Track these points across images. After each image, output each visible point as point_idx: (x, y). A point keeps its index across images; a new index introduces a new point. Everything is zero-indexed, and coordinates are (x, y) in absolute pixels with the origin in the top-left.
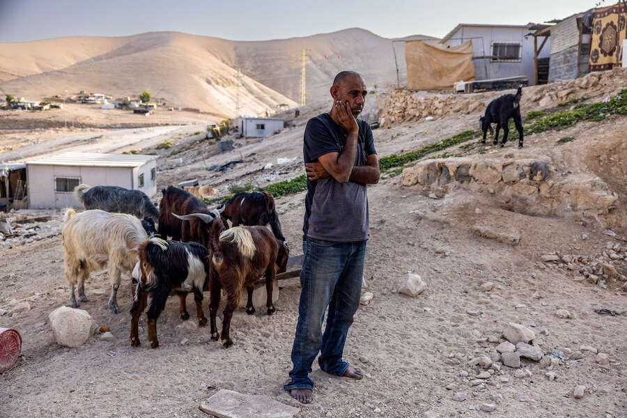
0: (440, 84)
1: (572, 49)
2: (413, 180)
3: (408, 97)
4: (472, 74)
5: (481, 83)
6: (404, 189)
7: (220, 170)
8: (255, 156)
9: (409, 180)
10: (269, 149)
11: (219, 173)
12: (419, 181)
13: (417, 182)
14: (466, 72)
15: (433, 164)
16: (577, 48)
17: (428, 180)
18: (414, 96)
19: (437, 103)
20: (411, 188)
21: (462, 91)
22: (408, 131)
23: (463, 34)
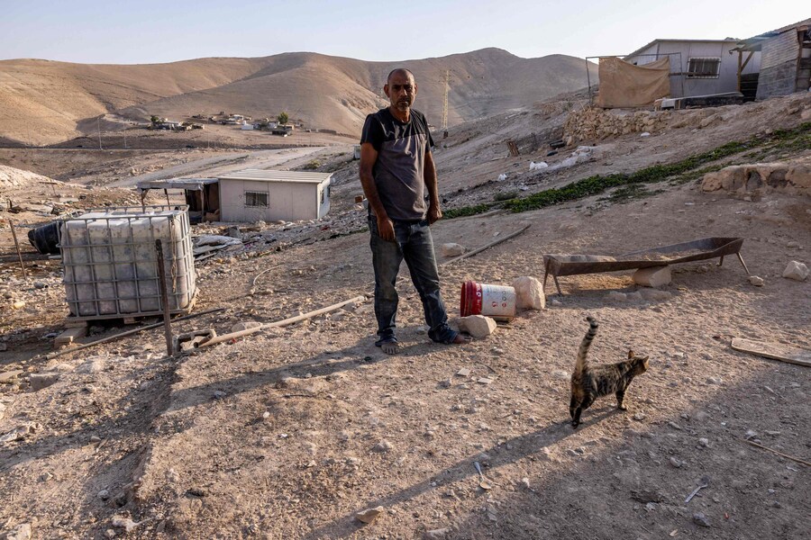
0: (633, 103)
1: (788, 64)
2: (716, 184)
3: (601, 115)
4: (668, 92)
5: (694, 99)
9: (712, 186)
12: (724, 186)
13: (721, 187)
14: (663, 88)
15: (742, 169)
16: (795, 63)
17: (734, 185)
18: (608, 113)
19: (645, 120)
20: (713, 193)
21: (673, 107)
22: (642, 146)
23: (658, 50)
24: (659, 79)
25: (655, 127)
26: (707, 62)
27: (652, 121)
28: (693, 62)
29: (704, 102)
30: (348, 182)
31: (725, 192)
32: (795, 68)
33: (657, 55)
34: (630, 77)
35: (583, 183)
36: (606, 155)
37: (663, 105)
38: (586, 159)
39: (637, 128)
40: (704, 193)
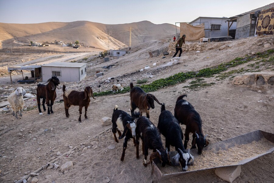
0: (192, 39)
1: (247, 26)
2: (241, 82)
5: (215, 38)
6: (235, 86)
7: (107, 68)
8: (118, 63)
9: (239, 82)
10: (122, 61)
12: (245, 83)
13: (244, 83)
15: (254, 75)
16: (250, 26)
17: (250, 83)
19: (197, 46)
20: (240, 86)
21: (207, 41)
22: (198, 57)
23: (200, 21)
24: (201, 31)
25: (201, 49)
26: (217, 25)
27: (200, 46)
28: (212, 25)
29: (218, 40)
30: (96, 65)
31: (245, 86)
32: (249, 28)
33: (200, 22)
34: (191, 30)
36: (185, 61)
37: (203, 41)
38: (177, 62)
39: (194, 49)
40: (235, 85)
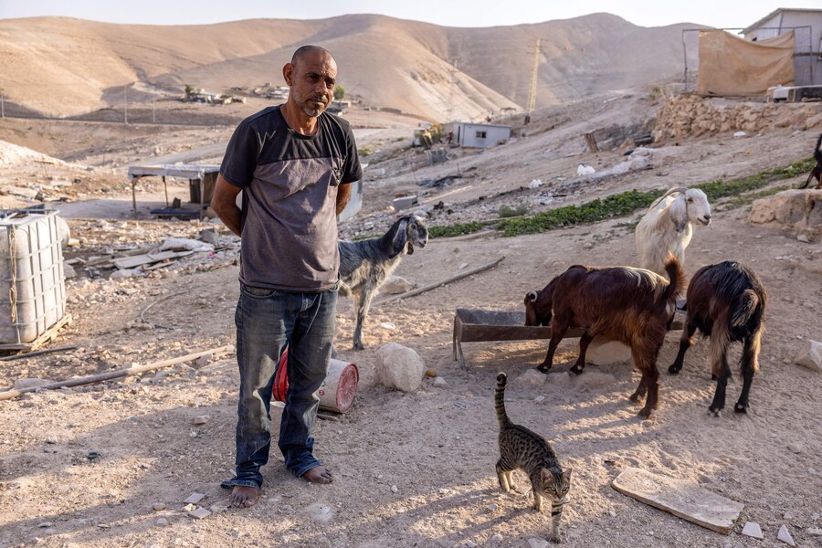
0: (743, 90)
2: (767, 214)
3: (699, 105)
4: (791, 77)
5: (814, 89)
6: (752, 227)
7: (434, 186)
8: (477, 171)
9: (762, 216)
10: (492, 163)
11: (434, 189)
12: (778, 217)
14: (782, 73)
15: (801, 197)
17: (791, 217)
18: (707, 102)
19: (746, 114)
20: (764, 226)
21: (785, 99)
22: (721, 150)
23: (781, 22)
24: (780, 60)
25: (756, 125)
27: (755, 116)
31: (779, 225)
33: (780, 28)
34: (740, 57)
35: (612, 199)
36: (668, 161)
37: (775, 96)
38: (642, 165)
40: (752, 225)
